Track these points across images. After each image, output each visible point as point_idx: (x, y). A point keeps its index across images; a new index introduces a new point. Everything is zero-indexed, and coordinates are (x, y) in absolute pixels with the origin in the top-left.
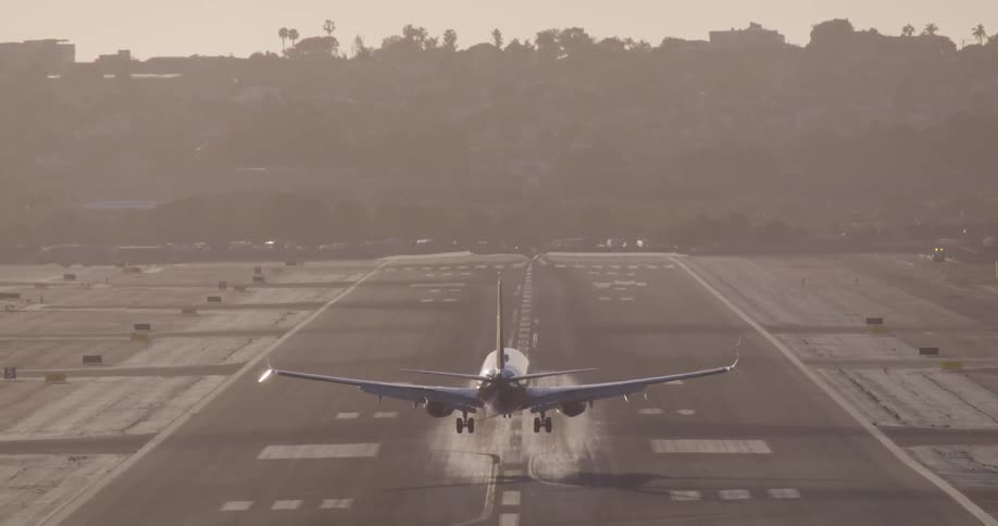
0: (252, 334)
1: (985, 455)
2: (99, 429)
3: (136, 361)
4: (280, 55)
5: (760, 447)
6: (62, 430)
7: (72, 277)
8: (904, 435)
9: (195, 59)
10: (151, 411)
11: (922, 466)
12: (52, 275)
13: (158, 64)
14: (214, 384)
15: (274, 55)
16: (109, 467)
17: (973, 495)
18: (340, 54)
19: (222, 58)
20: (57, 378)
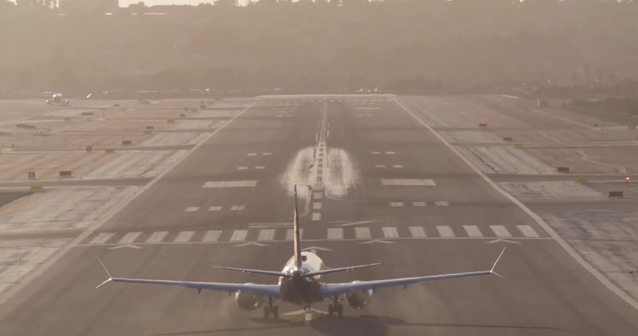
0: (199, 131)
1: (533, 186)
2: (131, 174)
3: (147, 143)
4: (212, 4)
5: (431, 182)
6: (113, 175)
7: (117, 106)
8: (497, 177)
9: (174, 6)
10: (153, 167)
11: (504, 191)
12: (107, 104)
13: (156, 8)
14: (183, 154)
15: (210, 4)
16: (134, 192)
17: (528, 205)
18: (239, 5)
19: (185, 6)
20: (110, 151)
